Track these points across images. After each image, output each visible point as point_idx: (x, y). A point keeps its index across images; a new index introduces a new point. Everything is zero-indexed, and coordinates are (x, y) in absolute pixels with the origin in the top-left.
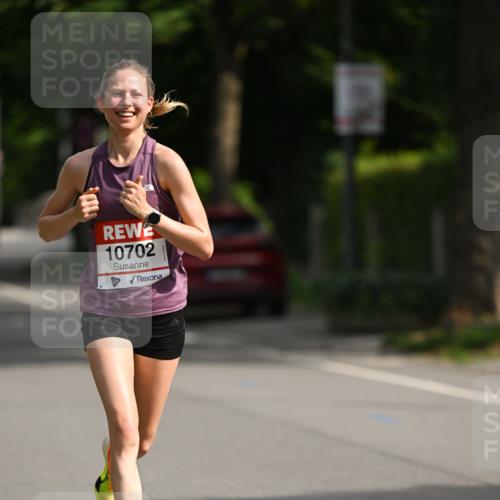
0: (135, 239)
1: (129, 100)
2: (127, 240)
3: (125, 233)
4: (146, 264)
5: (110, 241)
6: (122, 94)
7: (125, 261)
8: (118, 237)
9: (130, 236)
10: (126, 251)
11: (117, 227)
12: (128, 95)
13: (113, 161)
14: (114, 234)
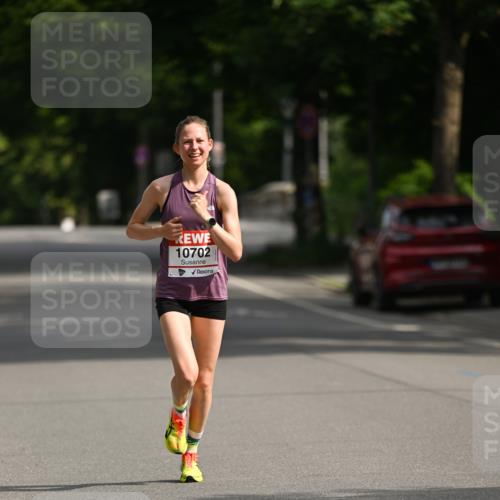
0: (198, 244)
1: (196, 146)
2: (192, 244)
3: (191, 240)
4: (204, 262)
5: (179, 245)
6: (190, 142)
7: (190, 259)
8: (186, 242)
9: (195, 241)
10: (191, 252)
11: (186, 235)
12: (195, 142)
13: (186, 184)
14: (183, 240)
